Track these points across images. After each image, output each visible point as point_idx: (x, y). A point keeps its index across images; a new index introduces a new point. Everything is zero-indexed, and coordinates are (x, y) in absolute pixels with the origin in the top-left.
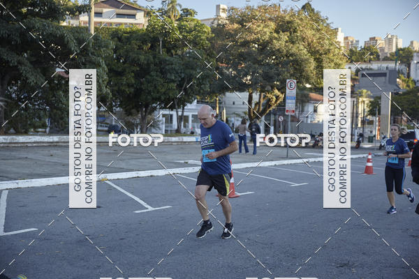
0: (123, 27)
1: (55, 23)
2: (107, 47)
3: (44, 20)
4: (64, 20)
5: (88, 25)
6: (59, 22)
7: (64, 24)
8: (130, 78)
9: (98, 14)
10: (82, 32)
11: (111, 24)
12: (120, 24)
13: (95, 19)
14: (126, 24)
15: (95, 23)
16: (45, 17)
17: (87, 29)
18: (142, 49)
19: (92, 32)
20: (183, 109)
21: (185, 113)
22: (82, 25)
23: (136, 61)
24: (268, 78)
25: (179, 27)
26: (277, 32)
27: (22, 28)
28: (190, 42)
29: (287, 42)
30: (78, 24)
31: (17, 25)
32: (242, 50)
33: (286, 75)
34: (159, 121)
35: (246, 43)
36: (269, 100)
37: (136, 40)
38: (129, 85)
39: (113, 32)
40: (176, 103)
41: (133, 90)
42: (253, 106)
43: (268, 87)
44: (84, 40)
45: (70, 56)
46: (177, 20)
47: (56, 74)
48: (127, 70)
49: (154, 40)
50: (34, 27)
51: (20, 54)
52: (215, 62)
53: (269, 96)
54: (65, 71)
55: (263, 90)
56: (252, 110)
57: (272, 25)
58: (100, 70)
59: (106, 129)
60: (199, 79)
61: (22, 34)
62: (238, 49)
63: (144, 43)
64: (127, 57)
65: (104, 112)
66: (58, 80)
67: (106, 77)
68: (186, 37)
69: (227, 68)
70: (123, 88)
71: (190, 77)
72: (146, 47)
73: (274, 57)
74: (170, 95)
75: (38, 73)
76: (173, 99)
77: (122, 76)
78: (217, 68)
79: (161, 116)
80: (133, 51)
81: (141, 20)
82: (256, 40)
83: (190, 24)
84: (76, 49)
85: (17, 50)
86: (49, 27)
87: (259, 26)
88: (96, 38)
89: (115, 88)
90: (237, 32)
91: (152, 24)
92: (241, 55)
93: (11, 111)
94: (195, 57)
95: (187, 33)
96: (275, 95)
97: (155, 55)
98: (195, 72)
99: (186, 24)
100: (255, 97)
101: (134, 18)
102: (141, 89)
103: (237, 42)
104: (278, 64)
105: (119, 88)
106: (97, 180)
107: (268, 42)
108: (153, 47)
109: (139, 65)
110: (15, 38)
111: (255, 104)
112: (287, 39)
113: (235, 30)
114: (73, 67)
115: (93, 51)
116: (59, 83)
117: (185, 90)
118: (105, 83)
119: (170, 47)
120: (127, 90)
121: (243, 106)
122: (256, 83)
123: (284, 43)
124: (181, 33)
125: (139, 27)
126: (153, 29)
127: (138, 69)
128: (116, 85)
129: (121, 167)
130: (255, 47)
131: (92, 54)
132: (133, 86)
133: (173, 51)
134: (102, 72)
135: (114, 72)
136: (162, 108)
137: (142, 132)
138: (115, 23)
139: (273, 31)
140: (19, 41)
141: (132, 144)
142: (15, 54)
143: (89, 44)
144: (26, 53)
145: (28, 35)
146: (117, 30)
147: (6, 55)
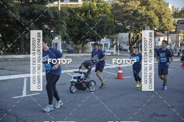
0: (72, 6)
1: (44, 6)
2: (66, 15)
3: (39, 5)
4: (48, 5)
5: (58, 6)
6: (45, 6)
7: (47, 6)
8: (76, 28)
9: (62, 1)
10: (55, 10)
11: (67, 5)
12: (72, 5)
13: (60, 3)
14: (74, 5)
15: (61, 5)
16: (40, 4)
17: (57, 8)
18: (81, 15)
19: (60, 9)
20: (100, 41)
21: (101, 43)
22: (55, 6)
23: (79, 21)
24: (137, 26)
25: (97, 5)
26: (141, 6)
27: (30, 9)
28: (102, 11)
29: (145, 10)
30: (53, 6)
31: (28, 8)
32: (126, 14)
33: (145, 25)
34: (90, 47)
35: (127, 11)
36: (138, 36)
37: (79, 12)
38: (76, 32)
39: (68, 9)
40: (97, 39)
41: (77, 34)
42: (131, 39)
43: (137, 31)
44: (56, 13)
45: (51, 20)
46: (96, 2)
47: (45, 28)
48: (75, 25)
49: (86, 11)
50: (35, 8)
51: (29, 20)
52: (113, 20)
53: (138, 34)
54: (49, 27)
55: (135, 32)
56: (130, 41)
57: (139, 3)
58: (63, 26)
59: (67, 51)
60: (106, 28)
61: (30, 12)
62: (124, 14)
63: (82, 13)
64: (75, 20)
65: (66, 43)
66: (46, 30)
67: (66, 29)
68: (100, 9)
69: (119, 23)
70: (73, 33)
71: (103, 27)
72: (83, 15)
73: (140, 17)
74: (94, 35)
75: (37, 28)
76: (95, 37)
77: (73, 28)
78: (114, 23)
79: (90, 44)
80: (77, 17)
81: (80, 3)
82: (131, 10)
83: (102, 4)
84: (53, 17)
85: (29, 18)
86: (41, 8)
87: (132, 4)
88: (61, 12)
89: (70, 33)
90: (123, 6)
91: (85, 5)
92: (125, 17)
93: (26, 44)
94: (105, 18)
95: (101, 8)
96: (141, 34)
97: (87, 18)
98: (104, 25)
99: (100, 4)
100: (132, 35)
101: (78, 2)
102: (81, 33)
103: (123, 11)
104: (141, 20)
105: (72, 33)
106: (64, 73)
107: (137, 11)
108: (86, 15)
109: (80, 23)
110: (27, 13)
111: (132, 38)
112: (146, 9)
113: (122, 5)
114: (52, 25)
115: (60, 17)
116: (46, 32)
117: (101, 33)
118: (66, 31)
119: (93, 14)
120: (75, 34)
121: (126, 39)
122: (132, 29)
123: (144, 11)
124: (98, 8)
125: (79, 6)
126: (85, 7)
127: (80, 24)
128: (70, 32)
129: (74, 67)
130: (131, 13)
131: (60, 19)
132: (77, 32)
133: (95, 16)
134: (64, 26)
135: (69, 26)
136: (91, 41)
137: (82, 51)
138: (69, 5)
139: (139, 5)
140: (29, 14)
141: (78, 57)
142: (27, 20)
143: (58, 14)
144: (32, 19)
145: (33, 12)
146: (70, 8)
147: (24, 21)
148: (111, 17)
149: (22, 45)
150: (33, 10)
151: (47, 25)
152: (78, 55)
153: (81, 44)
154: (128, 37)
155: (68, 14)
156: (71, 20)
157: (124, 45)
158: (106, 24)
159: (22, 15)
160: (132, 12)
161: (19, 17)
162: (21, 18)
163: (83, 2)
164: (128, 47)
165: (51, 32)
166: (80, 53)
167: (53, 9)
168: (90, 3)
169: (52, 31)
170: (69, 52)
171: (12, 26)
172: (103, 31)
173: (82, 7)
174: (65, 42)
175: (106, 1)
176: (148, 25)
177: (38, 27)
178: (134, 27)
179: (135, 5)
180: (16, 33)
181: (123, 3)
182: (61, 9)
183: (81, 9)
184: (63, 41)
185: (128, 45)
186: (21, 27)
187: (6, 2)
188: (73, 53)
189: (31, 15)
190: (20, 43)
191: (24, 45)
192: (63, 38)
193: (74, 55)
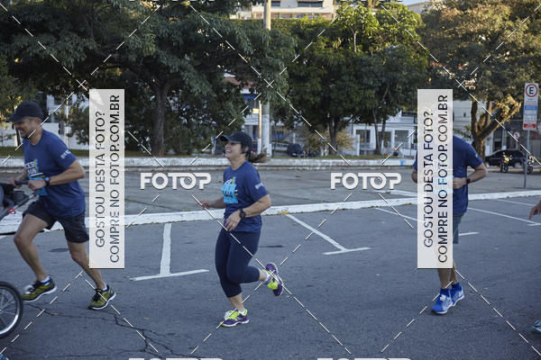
0: (305, 19)
1: (223, 18)
2: (287, 45)
3: (210, 14)
4: (234, 14)
5: (262, 17)
6: (228, 17)
7: (233, 17)
8: (315, 84)
9: (276, 3)
10: (257, 28)
11: (291, 15)
12: (303, 15)
13: (271, 10)
14: (310, 14)
15: (273, 14)
16: (212, 10)
17: (262, 22)
18: (331, 46)
19: (269, 27)
20: (384, 123)
21: (387, 129)
22: (255, 17)
23: (322, 62)
24: (499, 81)
25: (379, 17)
26: (513, 18)
27: (184, 25)
28: (394, 35)
29: (526, 32)
30: (250, 16)
31: (179, 22)
32: (464, 45)
33: (525, 77)
34: (352, 139)
35: (468, 36)
36: (501, 111)
37: (324, 35)
38: (314, 94)
39: (294, 26)
40: (375, 116)
41: (318, 99)
42: (478, 118)
43: (499, 94)
44: (259, 38)
46: (376, 7)
47: (225, 81)
48: (312, 74)
49: (346, 34)
50: (199, 24)
51: (182, 57)
52: (426, 62)
53: (501, 105)
54: (236, 78)
55: (492, 97)
56: (476, 124)
57: (507, 10)
59: (285, 149)
60: (405, 84)
61: (185, 33)
62: (458, 44)
63: (333, 38)
64: (312, 58)
65: (283, 127)
66: (228, 89)
67: (285, 84)
68: (389, 29)
69: (442, 69)
70: (307, 97)
71: (394, 82)
72: (336, 45)
73: (508, 53)
74: (368, 105)
75: (203, 79)
76: (371, 111)
77: (305, 81)
78: (430, 69)
79: (355, 132)
80: (319, 50)
81: (329, 8)
82: (483, 32)
83: (393, 13)
84: (250, 49)
85: (179, 52)
86: (216, 22)
87: (486, 12)
88: (274, 34)
89: (297, 98)
90: (457, 21)
91: (343, 15)
92: (461, 51)
93: (171, 127)
94: (400, 55)
95: (389, 24)
96: (508, 104)
97: (347, 55)
98: (399, 75)
99: (387, 11)
100: (482, 106)
101: (321, 6)
102: (329, 99)
103: (457, 34)
104: (512, 62)
105: (301, 97)
107: (500, 33)
108: (345, 44)
109: (327, 67)
110: (177, 38)
111: (482, 117)
112: (527, 28)
113: (455, 18)
114: (245, 73)
115: (269, 51)
116: (229, 92)
117: (387, 98)
118: (285, 91)
119: (366, 43)
120: (311, 99)
121: (464, 119)
122: (482, 88)
123: (521, 34)
124: (381, 24)
125: (326, 18)
126: (344, 20)
127: (326, 72)
128: (297, 93)
129: (306, 197)
130: (482, 41)
131: (269, 55)
132: (318, 94)
133: (371, 49)
135: (295, 78)
136: (357, 122)
137: (330, 153)
138: (296, 14)
139: (507, 18)
140: (181, 42)
141: (318, 168)
142: (176, 58)
143: (265, 42)
144: (189, 55)
145: (192, 33)
146: (299, 23)
147: (166, 59)
148: (421, 52)
149: (160, 129)
150: (195, 28)
151: (231, 73)
152: (318, 162)
153: (328, 131)
154: (469, 114)
155: (294, 41)
156: (300, 59)
158: (405, 73)
159: (161, 42)
160: (484, 38)
161: (153, 49)
162: (160, 52)
163: (337, 7)
165: (242, 92)
166: (324, 157)
167: (251, 28)
168: (359, 11)
169: (245, 91)
170: (293, 151)
171: (132, 73)
172: (393, 93)
173: (335, 21)
174: (280, 124)
175: (406, 4)
176: (531, 77)
177: (205, 77)
178: (489, 82)
179: (495, 16)
180: (142, 93)
181: (457, 12)
182: (272, 27)
183: (331, 28)
184: (276, 121)
185: (470, 137)
186: (157, 77)
187: (117, 7)
188: (302, 157)
189: (186, 43)
190: (152, 124)
191: (165, 129)
192: (277, 111)
193: (306, 162)
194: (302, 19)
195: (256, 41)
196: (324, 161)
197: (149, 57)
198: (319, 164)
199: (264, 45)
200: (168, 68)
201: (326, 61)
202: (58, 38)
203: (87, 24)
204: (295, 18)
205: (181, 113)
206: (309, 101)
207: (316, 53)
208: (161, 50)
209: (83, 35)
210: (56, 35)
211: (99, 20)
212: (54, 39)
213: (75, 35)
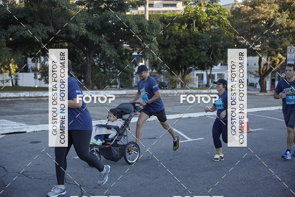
0: (167, 14)
1: (123, 14)
2: (157, 28)
3: (115, 12)
4: (128, 11)
5: (144, 13)
6: (125, 13)
7: (128, 13)
8: (173, 49)
9: (151, 5)
10: (141, 19)
11: (159, 12)
12: (166, 11)
13: (149, 9)
14: (170, 11)
15: (149, 11)
16: (117, 10)
17: (144, 16)
18: (181, 28)
19: (147, 18)
20: (211, 70)
21: (212, 73)
22: (140, 13)
23: (177, 37)
24: (273, 45)
25: (207, 12)
26: (280, 11)
27: (101, 18)
28: (215, 21)
29: (288, 18)
30: (137, 13)
31: (98, 17)
32: (254, 26)
33: (287, 43)
34: (194, 79)
35: (256, 21)
36: (275, 62)
37: (177, 22)
38: (173, 54)
39: (161, 18)
40: (206, 66)
41: (175, 57)
42: (262, 66)
43: (274, 53)
44: (142, 24)
45: (133, 36)
46: (206, 7)
47: (124, 48)
48: (171, 44)
49: (190, 21)
50: (109, 17)
51: (100, 36)
52: (233, 35)
53: (274, 58)
54: (130, 47)
55: (270, 55)
56: (261, 69)
57: (277, 6)
58: (153, 45)
60: (222, 48)
61: (102, 23)
62: (251, 26)
63: (182, 24)
64: (171, 35)
65: (156, 73)
66: (126, 52)
67: (157, 49)
68: (213, 18)
69: (242, 39)
70: (168, 57)
71: (216, 47)
72: (184, 27)
73: (278, 30)
74: (202, 60)
75: (112, 48)
76: (204, 63)
77: (168, 48)
78: (235, 40)
79: (195, 75)
80: (175, 30)
81: (180, 7)
82: (263, 19)
83: (215, 10)
84: (137, 30)
85: (99, 33)
87: (266, 8)
88: (150, 22)
89: (163, 57)
90: (250, 13)
91: (187, 11)
92: (252, 30)
93: (95, 74)
94: (219, 32)
95: (213, 15)
96: (279, 58)
97: (190, 33)
98: (219, 43)
99: (212, 9)
100: (264, 59)
101: (176, 6)
102: (181, 57)
103: (250, 21)
104: (281, 35)
105: (166, 56)
106: (152, 120)
107: (273, 19)
108: (189, 27)
109: (179, 40)
110: (98, 25)
111: (264, 65)
112: (288, 16)
113: (249, 11)
114: (135, 44)
115: (148, 31)
116: (126, 54)
117: (212, 56)
118: (157, 53)
119: (200, 26)
120: (171, 57)
121: (255, 67)
122: (264, 50)
123: (285, 20)
124: (208, 16)
125: (179, 13)
126: (188, 14)
127: (179, 42)
128: (163, 55)
129: (169, 111)
130: (264, 24)
131: (147, 34)
132: (175, 55)
133: (203, 29)
134: (155, 46)
135: (162, 46)
136: (196, 70)
137: (182, 86)
138: (162, 11)
139: (277, 11)
140: (100, 27)
141: (175, 95)
142: (97, 36)
143: (145, 26)
144: (104, 35)
145: (105, 23)
146: (164, 16)
147: (92, 37)
148: (231, 31)
149: (89, 76)
150: (107, 20)
151: (127, 44)
152: (175, 92)
153: (180, 75)
154: (257, 64)
155: (161, 26)
156: (165, 35)
157: (251, 77)
158: (222, 42)
159: (89, 27)
160: (265, 22)
161: (84, 31)
162: (88, 33)
163: (185, 7)
164: (257, 80)
165: (133, 54)
166: (179, 89)
167: (138, 19)
168: (196, 9)
169: (135, 54)
170: (162, 86)
171: (73, 45)
172: (216, 53)
173: (183, 15)
174: (154, 71)
175: (222, 5)
176: (291, 43)
177: (113, 46)
178: (268, 46)
179: (271, 10)
180: (79, 56)
181: (249, 8)
182: (149, 18)
183: (181, 18)
184: (152, 70)
185: (258, 76)
186: (87, 47)
187: (65, 9)
188: (167, 89)
189: (103, 28)
190: (85, 73)
191: (92, 75)
192: (153, 64)
193: (168, 91)
194: (165, 14)
195: (140, 26)
196: (178, 91)
197: (82, 36)
198: (176, 93)
199: (145, 28)
200: (93, 42)
201: (179, 36)
202: (33, 27)
203: (49, 18)
204: (162, 13)
205: (100, 66)
206: (170, 58)
207: (173, 32)
208: (89, 31)
209: (46, 24)
210: (32, 24)
211: (55, 16)
212: (31, 27)
213: (42, 25)
